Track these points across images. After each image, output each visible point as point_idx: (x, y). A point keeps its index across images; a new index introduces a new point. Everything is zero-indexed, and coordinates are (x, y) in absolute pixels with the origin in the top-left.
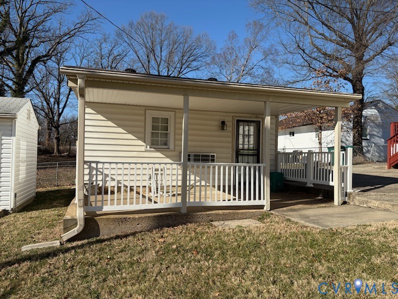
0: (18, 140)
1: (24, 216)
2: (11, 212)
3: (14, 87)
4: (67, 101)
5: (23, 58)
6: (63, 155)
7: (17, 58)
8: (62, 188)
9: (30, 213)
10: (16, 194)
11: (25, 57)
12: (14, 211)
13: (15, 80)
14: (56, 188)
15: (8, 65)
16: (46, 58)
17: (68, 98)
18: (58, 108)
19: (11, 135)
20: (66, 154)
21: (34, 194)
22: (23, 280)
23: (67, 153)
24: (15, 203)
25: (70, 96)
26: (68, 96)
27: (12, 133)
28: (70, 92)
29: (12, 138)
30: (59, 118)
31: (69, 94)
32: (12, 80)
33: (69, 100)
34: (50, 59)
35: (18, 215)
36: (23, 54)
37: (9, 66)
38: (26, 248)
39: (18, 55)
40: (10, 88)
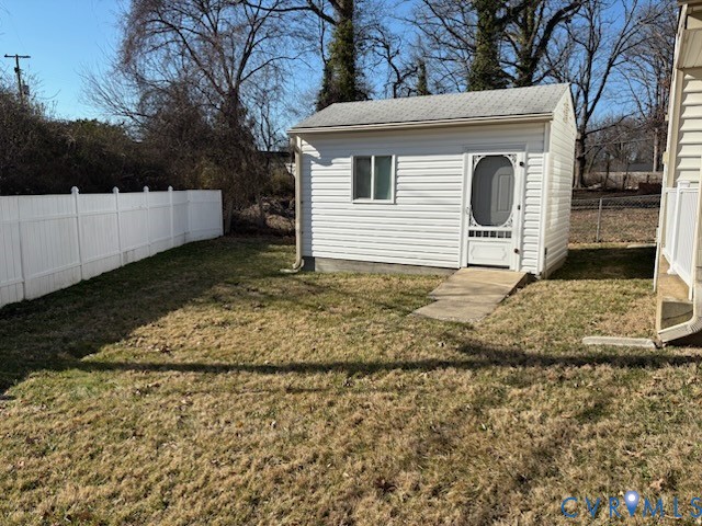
0: (552, 158)
1: (562, 286)
2: (539, 277)
3: (517, 76)
4: (602, 87)
5: (533, 20)
6: (590, 188)
7: (524, 26)
8: (609, 245)
9: (569, 282)
10: (546, 250)
11: (536, 19)
12: (544, 276)
13: (518, 64)
14: (599, 245)
15: (510, 40)
16: (570, 13)
17: (604, 81)
18: (586, 102)
19: (542, 151)
20: (596, 186)
21: (565, 253)
22: (611, 395)
23: (599, 185)
24: (545, 263)
25: (608, 77)
26: (605, 77)
27: (542, 148)
28: (609, 68)
29: (542, 155)
30: (586, 122)
31: (608, 73)
32: (514, 65)
33: (606, 84)
34: (576, 12)
35: (552, 284)
36: (533, 15)
37: (512, 42)
38: (592, 342)
39: (525, 20)
40: (513, 78)
